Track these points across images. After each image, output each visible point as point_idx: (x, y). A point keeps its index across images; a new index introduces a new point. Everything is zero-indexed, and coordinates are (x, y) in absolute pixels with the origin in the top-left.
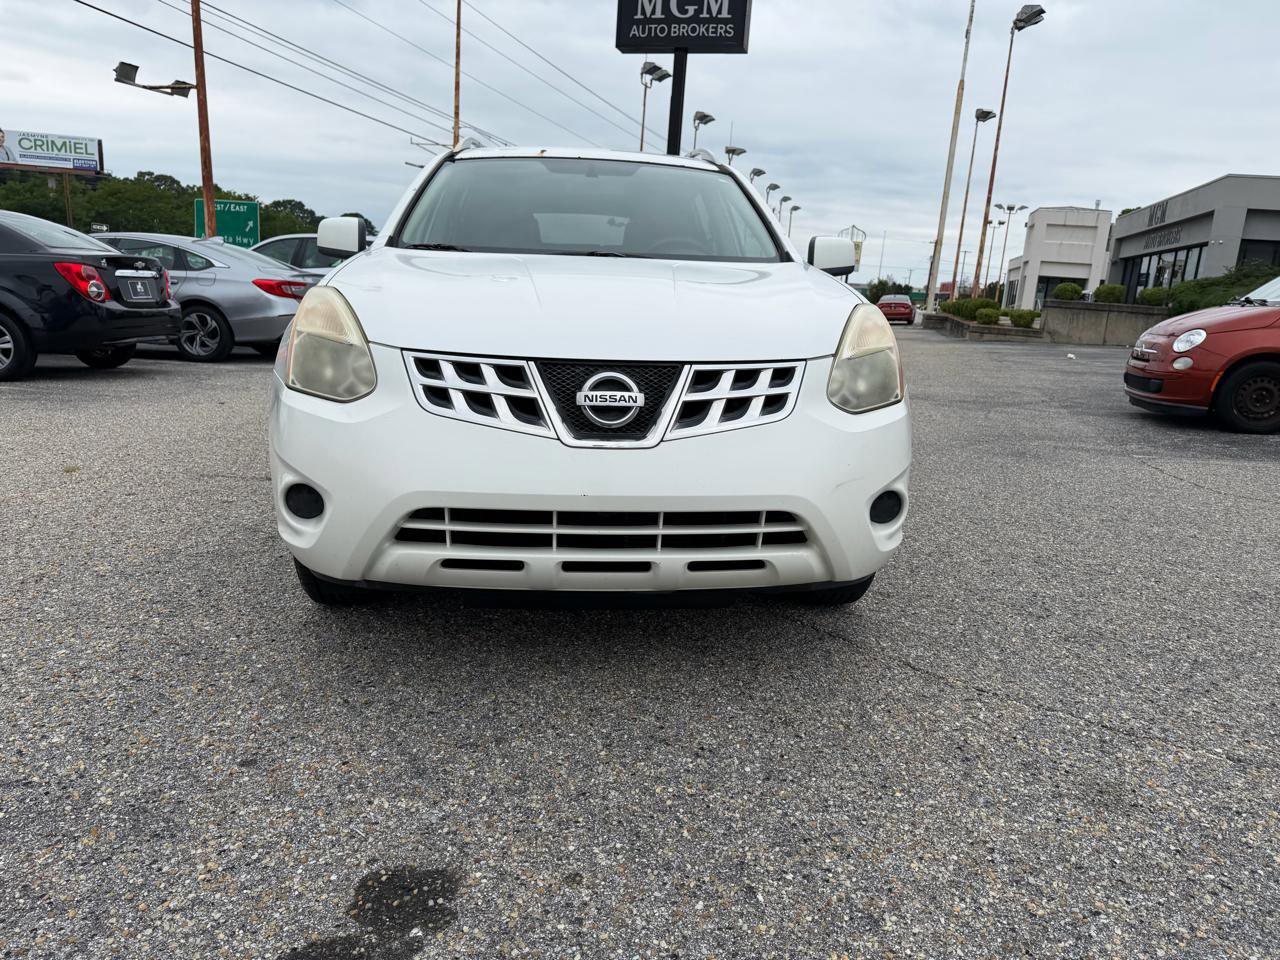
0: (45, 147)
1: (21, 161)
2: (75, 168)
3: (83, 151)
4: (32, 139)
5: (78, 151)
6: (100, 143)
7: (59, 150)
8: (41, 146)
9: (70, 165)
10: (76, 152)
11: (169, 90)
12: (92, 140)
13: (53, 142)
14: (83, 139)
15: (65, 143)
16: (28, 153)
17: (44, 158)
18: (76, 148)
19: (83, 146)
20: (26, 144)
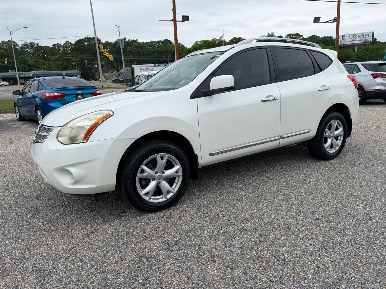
0: (356, 38)
1: (348, 43)
2: (364, 42)
3: (368, 36)
4: (353, 36)
5: (366, 37)
6: (373, 33)
7: (360, 37)
8: (355, 37)
9: (362, 42)
10: (365, 37)
11: (332, 21)
12: (371, 32)
13: (359, 35)
14: (368, 33)
15: (362, 35)
16: (350, 40)
17: (355, 41)
18: (365, 36)
19: (368, 35)
20: (351, 37)
